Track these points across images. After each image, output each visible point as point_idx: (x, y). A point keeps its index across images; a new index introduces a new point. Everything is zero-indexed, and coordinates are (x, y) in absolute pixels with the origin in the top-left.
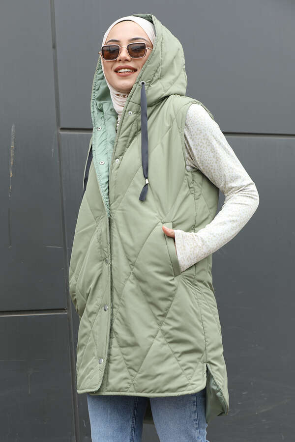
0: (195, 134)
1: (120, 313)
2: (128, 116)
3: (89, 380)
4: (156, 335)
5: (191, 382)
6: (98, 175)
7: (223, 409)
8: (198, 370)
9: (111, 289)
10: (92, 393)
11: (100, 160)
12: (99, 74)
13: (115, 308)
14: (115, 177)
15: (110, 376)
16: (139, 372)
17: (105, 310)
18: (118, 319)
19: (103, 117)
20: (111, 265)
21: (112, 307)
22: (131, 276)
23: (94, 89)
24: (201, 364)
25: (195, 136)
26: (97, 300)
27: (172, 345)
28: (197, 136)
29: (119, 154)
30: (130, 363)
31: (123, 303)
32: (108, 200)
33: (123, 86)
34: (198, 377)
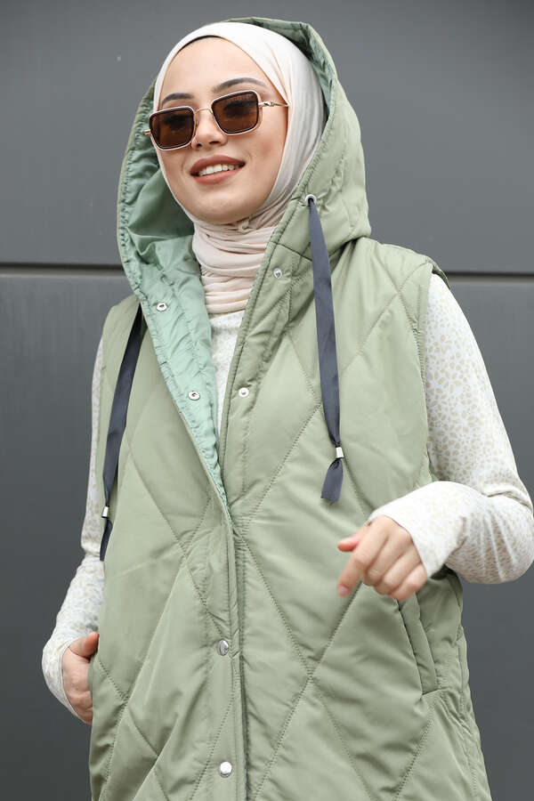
0: (434, 348)
1: (272, 781)
2: (271, 279)
9: (243, 719)
11: (187, 388)
12: (135, 162)
13: (257, 768)
14: (242, 434)
18: (265, 797)
19: (165, 276)
20: (241, 658)
21: (248, 767)
22: (310, 689)
23: (123, 201)
25: (432, 353)
26: (195, 748)
28: (436, 354)
29: (250, 378)
31: (286, 754)
33: (215, 207)
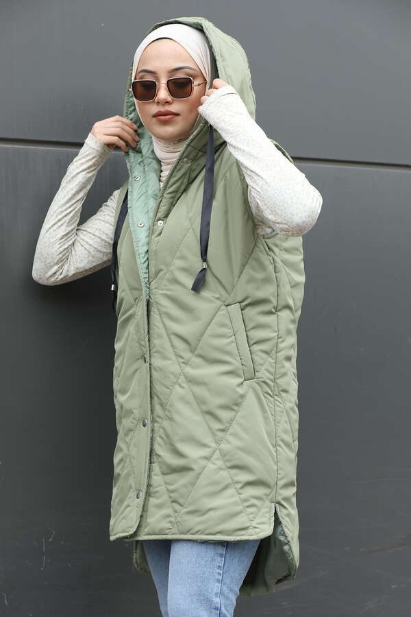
1: (163, 428)
2: (182, 164)
3: (124, 521)
4: (211, 457)
5: (254, 524)
6: (134, 240)
7: (289, 570)
8: (264, 510)
9: (151, 397)
10: (126, 537)
11: (138, 220)
13: (157, 421)
14: (155, 245)
15: (149, 514)
16: (186, 505)
17: (144, 425)
18: (161, 437)
19: (142, 161)
20: (150, 364)
21: (153, 421)
22: (181, 379)
24: (268, 503)
26: (133, 413)
27: (233, 471)
29: (164, 215)
30: (174, 495)
31: (168, 414)
32: (147, 276)
34: (264, 520)
